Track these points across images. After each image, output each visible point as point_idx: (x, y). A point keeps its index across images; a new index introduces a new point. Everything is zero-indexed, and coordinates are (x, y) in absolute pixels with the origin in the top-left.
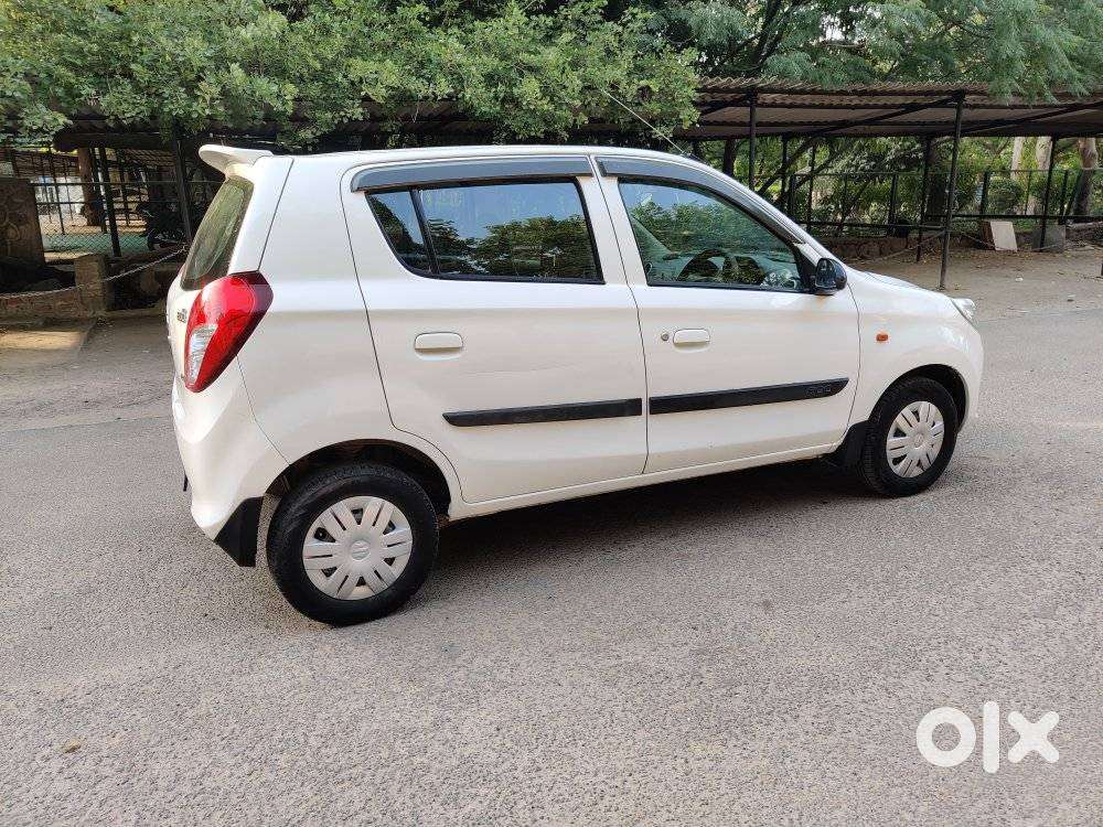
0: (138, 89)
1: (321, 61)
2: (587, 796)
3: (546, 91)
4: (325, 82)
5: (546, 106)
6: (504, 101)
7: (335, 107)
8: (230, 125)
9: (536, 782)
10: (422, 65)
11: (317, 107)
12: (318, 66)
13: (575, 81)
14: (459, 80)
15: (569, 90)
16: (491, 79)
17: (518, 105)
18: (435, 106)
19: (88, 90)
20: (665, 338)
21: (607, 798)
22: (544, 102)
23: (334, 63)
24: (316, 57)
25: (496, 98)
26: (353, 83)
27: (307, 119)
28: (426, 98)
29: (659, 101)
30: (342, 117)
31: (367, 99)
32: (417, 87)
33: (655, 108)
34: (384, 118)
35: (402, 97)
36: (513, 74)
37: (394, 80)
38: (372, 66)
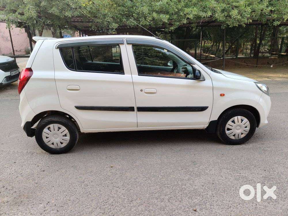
0: (135, 19)
1: (178, 9)
2: (226, 207)
3: (240, 13)
4: (178, 15)
5: (239, 17)
6: (227, 16)
7: (180, 21)
8: (154, 27)
9: (213, 199)
10: (204, 8)
11: (175, 21)
12: (177, 10)
13: (249, 9)
14: (214, 11)
15: (247, 12)
16: (223, 11)
17: (231, 18)
18: (207, 19)
19: (124, 20)
20: (141, 91)
21: (231, 208)
22: (238, 16)
23: (181, 10)
24: (177, 8)
25: (224, 16)
26: (185, 14)
27: (173, 24)
28: (205, 17)
29: (276, 14)
30: (181, 23)
31: (188, 18)
32: (203, 14)
33: (275, 16)
34: (192, 23)
35: (198, 17)
36: (230, 8)
37: (196, 13)
38: (190, 9)
